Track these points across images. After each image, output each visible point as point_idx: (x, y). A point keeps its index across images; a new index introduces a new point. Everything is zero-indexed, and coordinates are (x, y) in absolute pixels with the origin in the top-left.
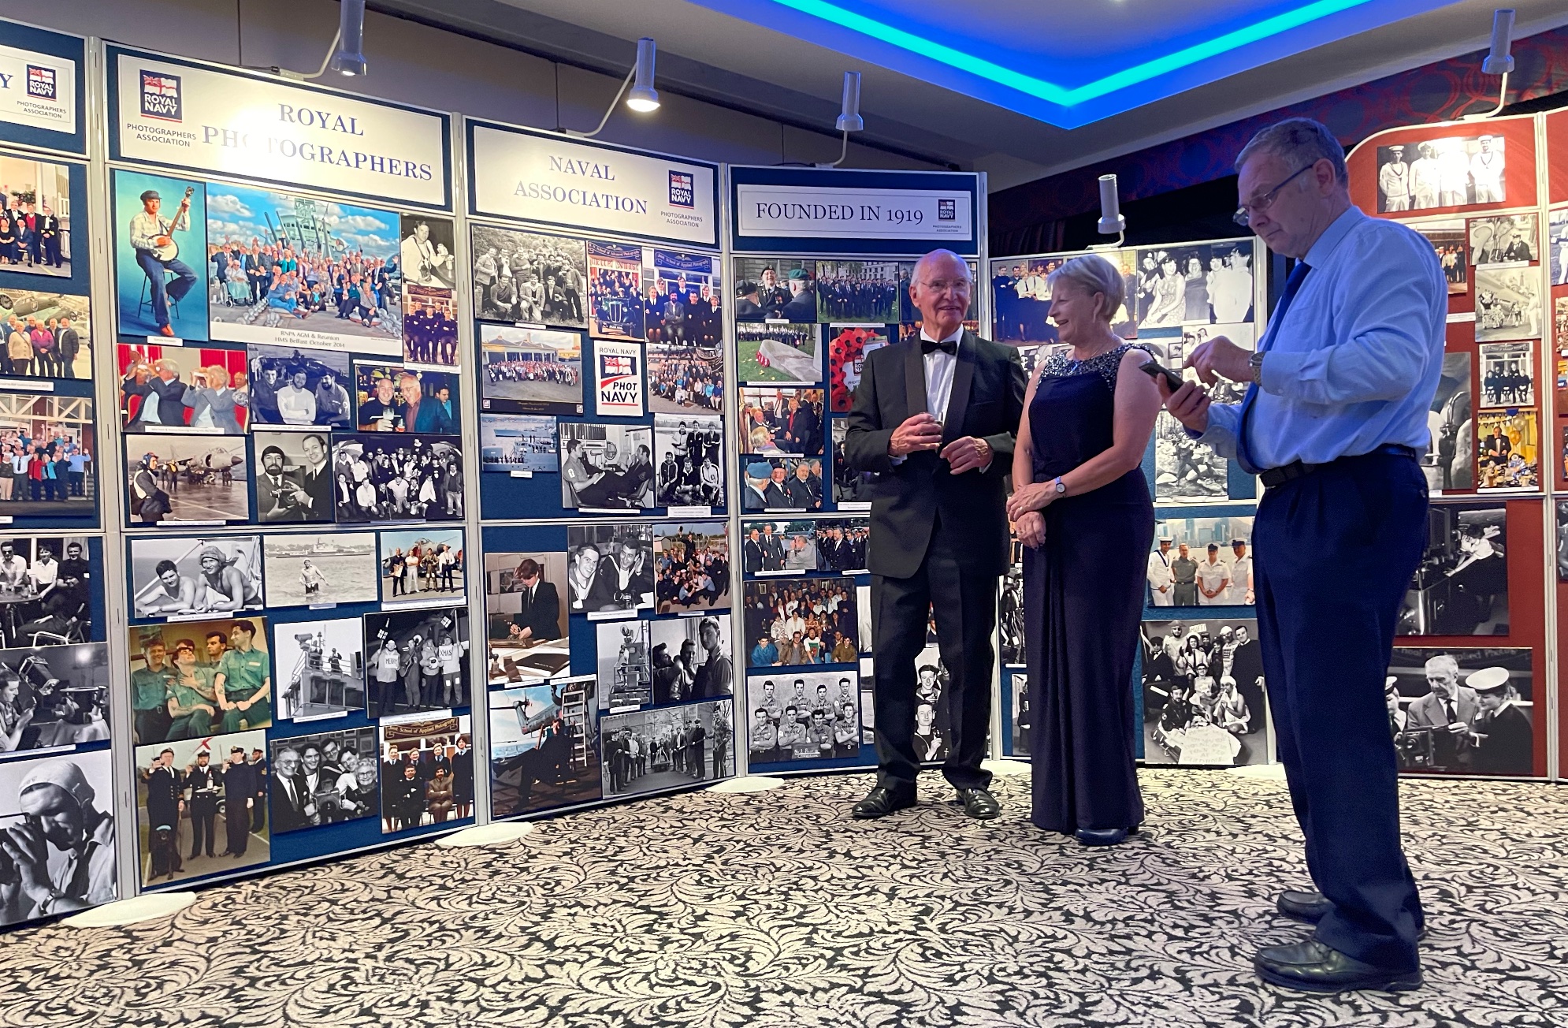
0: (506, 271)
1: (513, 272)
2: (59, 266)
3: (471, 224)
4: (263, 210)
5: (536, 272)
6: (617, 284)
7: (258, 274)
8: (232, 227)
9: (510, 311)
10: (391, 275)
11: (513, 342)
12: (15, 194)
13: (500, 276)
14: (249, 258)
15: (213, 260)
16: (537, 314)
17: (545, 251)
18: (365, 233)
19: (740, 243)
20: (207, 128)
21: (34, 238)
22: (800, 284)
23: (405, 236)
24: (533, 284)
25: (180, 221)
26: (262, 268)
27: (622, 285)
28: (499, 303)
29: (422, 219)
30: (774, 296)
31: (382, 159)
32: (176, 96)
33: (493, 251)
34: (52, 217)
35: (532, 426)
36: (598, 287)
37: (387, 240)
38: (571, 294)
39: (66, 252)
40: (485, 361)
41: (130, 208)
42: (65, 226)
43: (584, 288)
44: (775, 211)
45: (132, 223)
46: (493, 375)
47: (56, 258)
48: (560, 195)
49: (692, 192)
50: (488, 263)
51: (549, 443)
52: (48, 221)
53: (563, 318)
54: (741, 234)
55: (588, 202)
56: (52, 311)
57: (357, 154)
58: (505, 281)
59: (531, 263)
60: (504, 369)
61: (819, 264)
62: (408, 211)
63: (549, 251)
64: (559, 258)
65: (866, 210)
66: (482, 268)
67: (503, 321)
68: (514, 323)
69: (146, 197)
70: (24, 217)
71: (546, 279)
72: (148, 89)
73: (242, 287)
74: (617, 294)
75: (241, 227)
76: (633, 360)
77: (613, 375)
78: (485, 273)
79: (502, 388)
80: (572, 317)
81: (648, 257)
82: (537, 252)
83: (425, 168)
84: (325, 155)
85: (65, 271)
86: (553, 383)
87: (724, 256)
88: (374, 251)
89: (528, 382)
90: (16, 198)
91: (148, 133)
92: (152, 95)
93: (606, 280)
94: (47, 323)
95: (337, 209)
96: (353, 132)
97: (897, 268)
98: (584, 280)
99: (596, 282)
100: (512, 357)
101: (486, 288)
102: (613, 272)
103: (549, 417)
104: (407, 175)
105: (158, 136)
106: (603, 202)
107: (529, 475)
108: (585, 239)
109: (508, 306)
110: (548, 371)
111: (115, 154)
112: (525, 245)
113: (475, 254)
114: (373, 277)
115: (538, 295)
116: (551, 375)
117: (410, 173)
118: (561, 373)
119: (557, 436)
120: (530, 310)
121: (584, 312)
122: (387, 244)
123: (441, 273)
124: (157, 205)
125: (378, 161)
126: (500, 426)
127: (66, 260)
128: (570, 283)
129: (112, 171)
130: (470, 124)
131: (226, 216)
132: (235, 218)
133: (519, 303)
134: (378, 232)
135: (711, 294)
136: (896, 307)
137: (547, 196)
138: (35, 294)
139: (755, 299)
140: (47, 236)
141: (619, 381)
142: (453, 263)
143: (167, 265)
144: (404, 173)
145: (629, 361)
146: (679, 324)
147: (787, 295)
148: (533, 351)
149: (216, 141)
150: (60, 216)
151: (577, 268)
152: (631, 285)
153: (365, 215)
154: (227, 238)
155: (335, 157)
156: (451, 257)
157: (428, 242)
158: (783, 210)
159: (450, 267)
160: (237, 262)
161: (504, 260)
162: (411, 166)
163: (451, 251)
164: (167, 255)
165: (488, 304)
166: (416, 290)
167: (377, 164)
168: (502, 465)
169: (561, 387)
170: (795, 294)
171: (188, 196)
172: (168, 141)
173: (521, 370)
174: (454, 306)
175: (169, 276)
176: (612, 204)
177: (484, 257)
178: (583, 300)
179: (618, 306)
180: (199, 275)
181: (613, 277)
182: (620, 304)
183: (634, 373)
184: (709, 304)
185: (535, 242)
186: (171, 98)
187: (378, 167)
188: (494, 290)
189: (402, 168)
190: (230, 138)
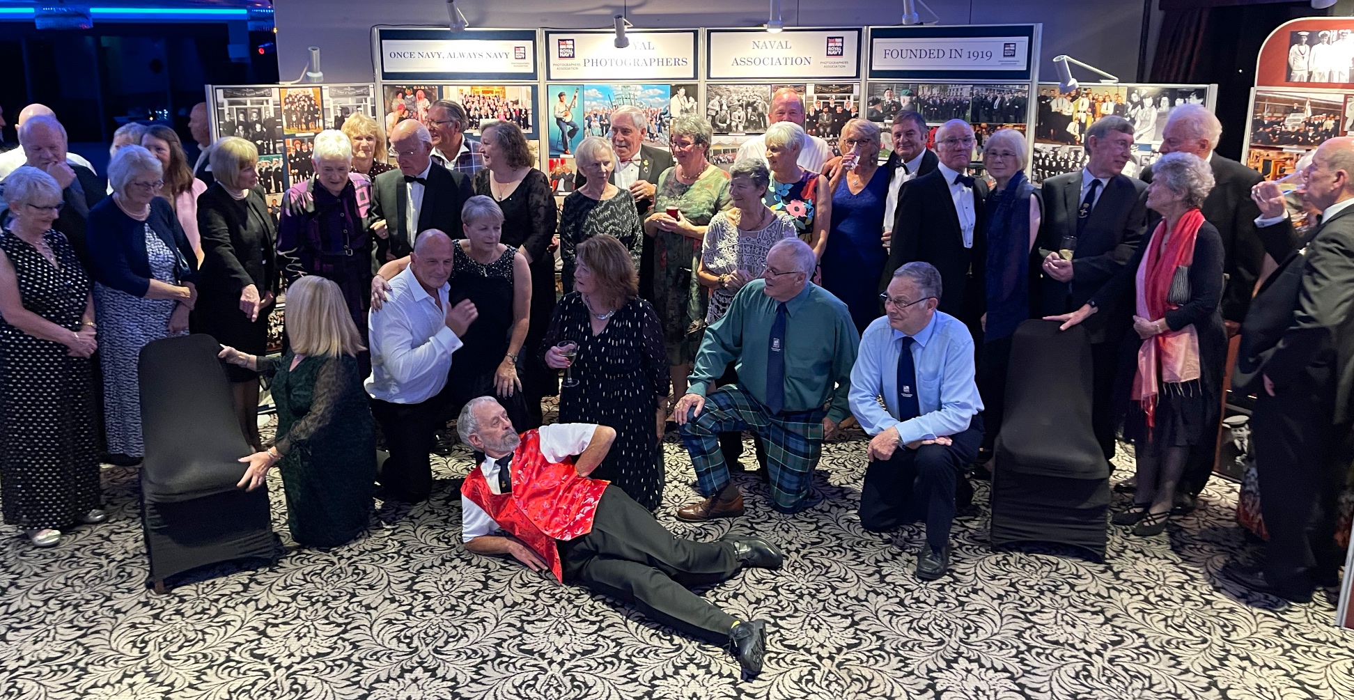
0: (725, 107)
1: (729, 107)
2: (528, 129)
3: (707, 84)
4: (607, 93)
5: (741, 106)
7: (604, 123)
8: (594, 103)
9: (726, 128)
10: (665, 115)
11: (727, 144)
12: (512, 102)
13: (721, 110)
15: (586, 119)
16: (741, 128)
17: (748, 94)
18: (652, 97)
19: (874, 74)
20: (585, 59)
21: (518, 119)
22: (907, 99)
23: (672, 95)
24: (739, 112)
25: (573, 104)
26: (606, 120)
28: (720, 124)
29: (681, 86)
30: (891, 106)
31: (662, 59)
32: (572, 47)
33: (718, 97)
34: (525, 109)
38: (761, 115)
39: (530, 123)
41: (554, 100)
42: (530, 112)
43: (769, 111)
44: (895, 54)
45: (555, 106)
47: (527, 126)
48: (757, 62)
49: (842, 48)
50: (715, 104)
52: (524, 111)
53: (755, 129)
54: (874, 69)
55: (774, 63)
57: (650, 58)
58: (724, 112)
59: (739, 101)
61: (920, 87)
62: (674, 83)
63: (748, 93)
64: (755, 97)
65: (953, 52)
67: (721, 132)
69: (560, 95)
70: (515, 111)
72: (561, 47)
73: (598, 130)
75: (598, 102)
78: (713, 109)
81: (810, 90)
82: (742, 95)
83: (685, 60)
84: (636, 62)
85: (530, 131)
87: (863, 83)
88: (657, 105)
91: (561, 66)
92: (562, 49)
95: (639, 87)
96: (649, 49)
97: (972, 89)
100: (725, 151)
101: (713, 117)
105: (566, 68)
106: (783, 62)
108: (771, 84)
109: (725, 125)
111: (549, 78)
112: (735, 92)
113: (708, 100)
114: (656, 118)
115: (742, 118)
117: (676, 63)
120: (737, 126)
121: (768, 124)
123: (690, 111)
124: (564, 98)
127: (530, 126)
128: (760, 109)
129: (547, 85)
130: (709, 32)
131: (591, 98)
132: (595, 99)
133: (730, 123)
134: (660, 96)
135: (852, 106)
136: (968, 114)
137: (749, 63)
139: (879, 108)
140: (523, 117)
142: (697, 106)
143: (568, 124)
146: (828, 126)
147: (898, 105)
149: (589, 65)
150: (528, 108)
153: (653, 88)
154: (592, 108)
156: (696, 102)
157: (685, 97)
158: (900, 54)
159: (695, 107)
160: (596, 119)
161: (723, 102)
162: (677, 60)
163: (696, 100)
164: (568, 119)
165: (714, 125)
167: (661, 62)
170: (904, 105)
171: (576, 92)
172: (569, 68)
173: (730, 158)
175: (569, 128)
176: (789, 62)
180: (580, 127)
184: (850, 111)
185: (742, 90)
186: (570, 49)
187: (660, 64)
188: (718, 117)
189: (673, 62)
190: (595, 63)
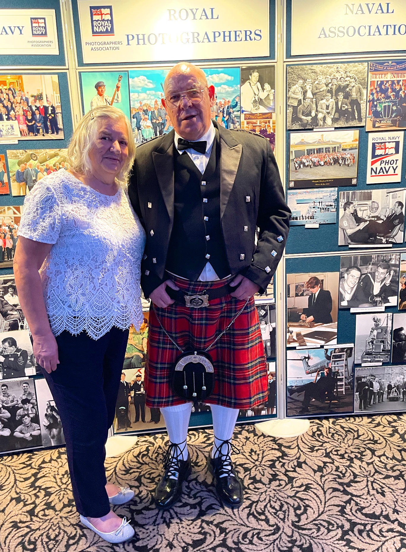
2: (57, 133)
3: (287, 65)
4: (159, 81)
6: (390, 90)
7: (157, 122)
9: (310, 121)
10: (234, 109)
11: (311, 142)
12: (32, 96)
13: (304, 99)
14: (153, 113)
15: (134, 118)
16: (329, 121)
17: (338, 76)
18: (218, 85)
20: (128, 36)
23: (243, 81)
24: (327, 101)
25: (116, 98)
26: (160, 118)
27: (393, 90)
28: (303, 117)
29: (254, 68)
31: (230, 32)
32: (110, 19)
33: (301, 81)
34: (52, 107)
35: (321, 195)
36: (375, 95)
37: (233, 87)
40: (292, 157)
41: (90, 92)
42: (59, 110)
43: (365, 97)
45: (92, 102)
46: (297, 165)
47: (55, 129)
48: (351, 32)
50: (297, 91)
51: (331, 206)
52: (50, 109)
53: (347, 120)
55: (372, 33)
56: (56, 159)
57: (214, 33)
59: (327, 86)
60: (304, 160)
62: (245, 65)
63: (341, 74)
64: (348, 79)
66: (293, 96)
67: (306, 128)
68: (312, 129)
70: (38, 108)
71: (337, 95)
72: (95, 18)
73: (149, 131)
74: (389, 97)
75: (148, 95)
76: (397, 143)
77: (381, 155)
78: (295, 98)
79: (302, 172)
80: (354, 119)
82: (332, 77)
83: (258, 32)
84: (196, 38)
86: (337, 166)
88: (224, 95)
89: (320, 167)
90: (33, 98)
91: (97, 46)
92: (97, 21)
93: (382, 88)
94: (54, 165)
96: (212, 18)
98: (364, 91)
99: (374, 91)
100: (310, 152)
102: (387, 81)
103: (333, 189)
104: (246, 40)
105: (102, 46)
106: (383, 31)
107: (317, 226)
108: (367, 61)
110: (334, 159)
112: (323, 73)
113: (288, 86)
114: (223, 112)
115: (330, 108)
116: (336, 161)
117: (248, 38)
118: (343, 159)
119: (337, 200)
120: (324, 118)
121: (363, 114)
122: (233, 89)
123: (266, 103)
124: (103, 90)
125: (227, 34)
126: (300, 197)
127: (61, 129)
128: (354, 95)
129: (80, 73)
131: (139, 89)
132: (145, 90)
133: (316, 115)
134: (228, 83)
137: (341, 34)
138: (47, 150)
140: (50, 117)
141: (384, 160)
142: (274, 95)
144: (244, 39)
145: (393, 145)
148: (324, 146)
149: (134, 42)
150: (55, 105)
151: (361, 83)
152: (401, 89)
153: (219, 73)
154: (141, 103)
155: (201, 38)
156: (273, 91)
157: (258, 84)
160: (146, 116)
161: (308, 87)
162: (248, 33)
165: (295, 119)
166: (250, 116)
167: (227, 36)
168: (299, 222)
169: (342, 168)
171: (119, 81)
172: (108, 49)
173: (315, 160)
174: (273, 123)
176: (391, 31)
177: (295, 87)
178: (363, 106)
179: (389, 106)
181: (387, 85)
182: (391, 104)
183: (397, 152)
185: (330, 71)
186: (108, 20)
187: (227, 39)
188: (300, 108)
189: (243, 36)
190: (141, 39)
